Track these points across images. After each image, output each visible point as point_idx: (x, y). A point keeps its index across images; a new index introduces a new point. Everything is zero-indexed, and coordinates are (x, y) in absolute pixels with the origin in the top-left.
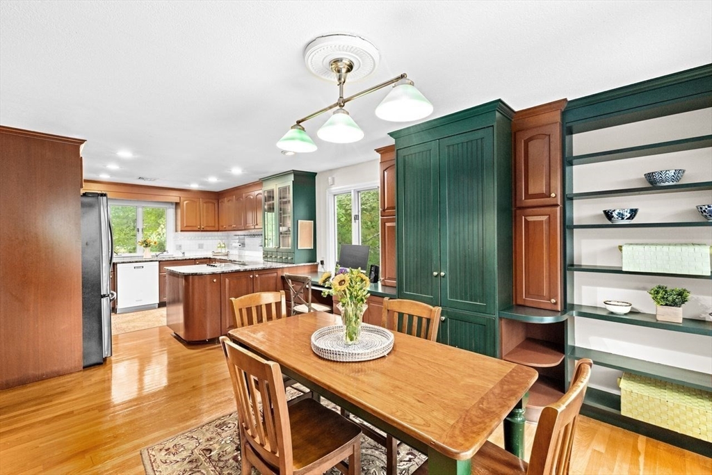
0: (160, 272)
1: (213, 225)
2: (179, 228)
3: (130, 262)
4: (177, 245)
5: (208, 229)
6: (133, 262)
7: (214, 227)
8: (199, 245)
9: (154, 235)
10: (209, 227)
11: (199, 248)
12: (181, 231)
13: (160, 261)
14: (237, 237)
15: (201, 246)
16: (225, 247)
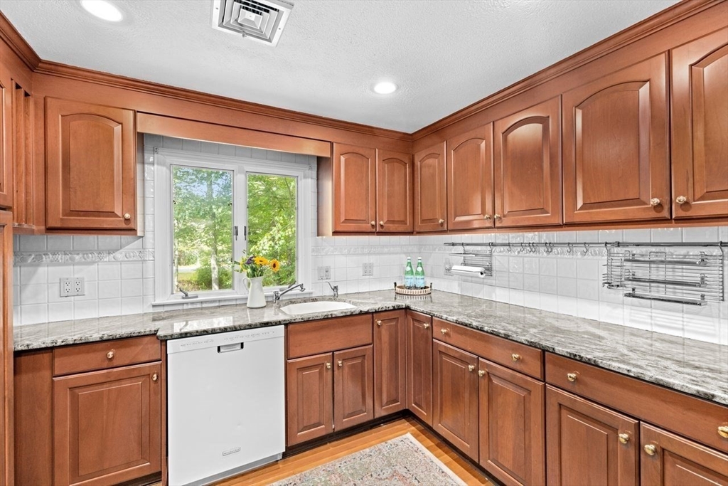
0: (287, 357)
1: (402, 219)
2: (329, 226)
3: (205, 333)
4: (320, 269)
5: (392, 228)
6: (213, 332)
7: (404, 222)
8: (365, 266)
9: (265, 239)
10: (393, 222)
11: (365, 273)
12: (335, 233)
13: (287, 324)
14: (460, 249)
15: (368, 270)
16: (423, 273)
